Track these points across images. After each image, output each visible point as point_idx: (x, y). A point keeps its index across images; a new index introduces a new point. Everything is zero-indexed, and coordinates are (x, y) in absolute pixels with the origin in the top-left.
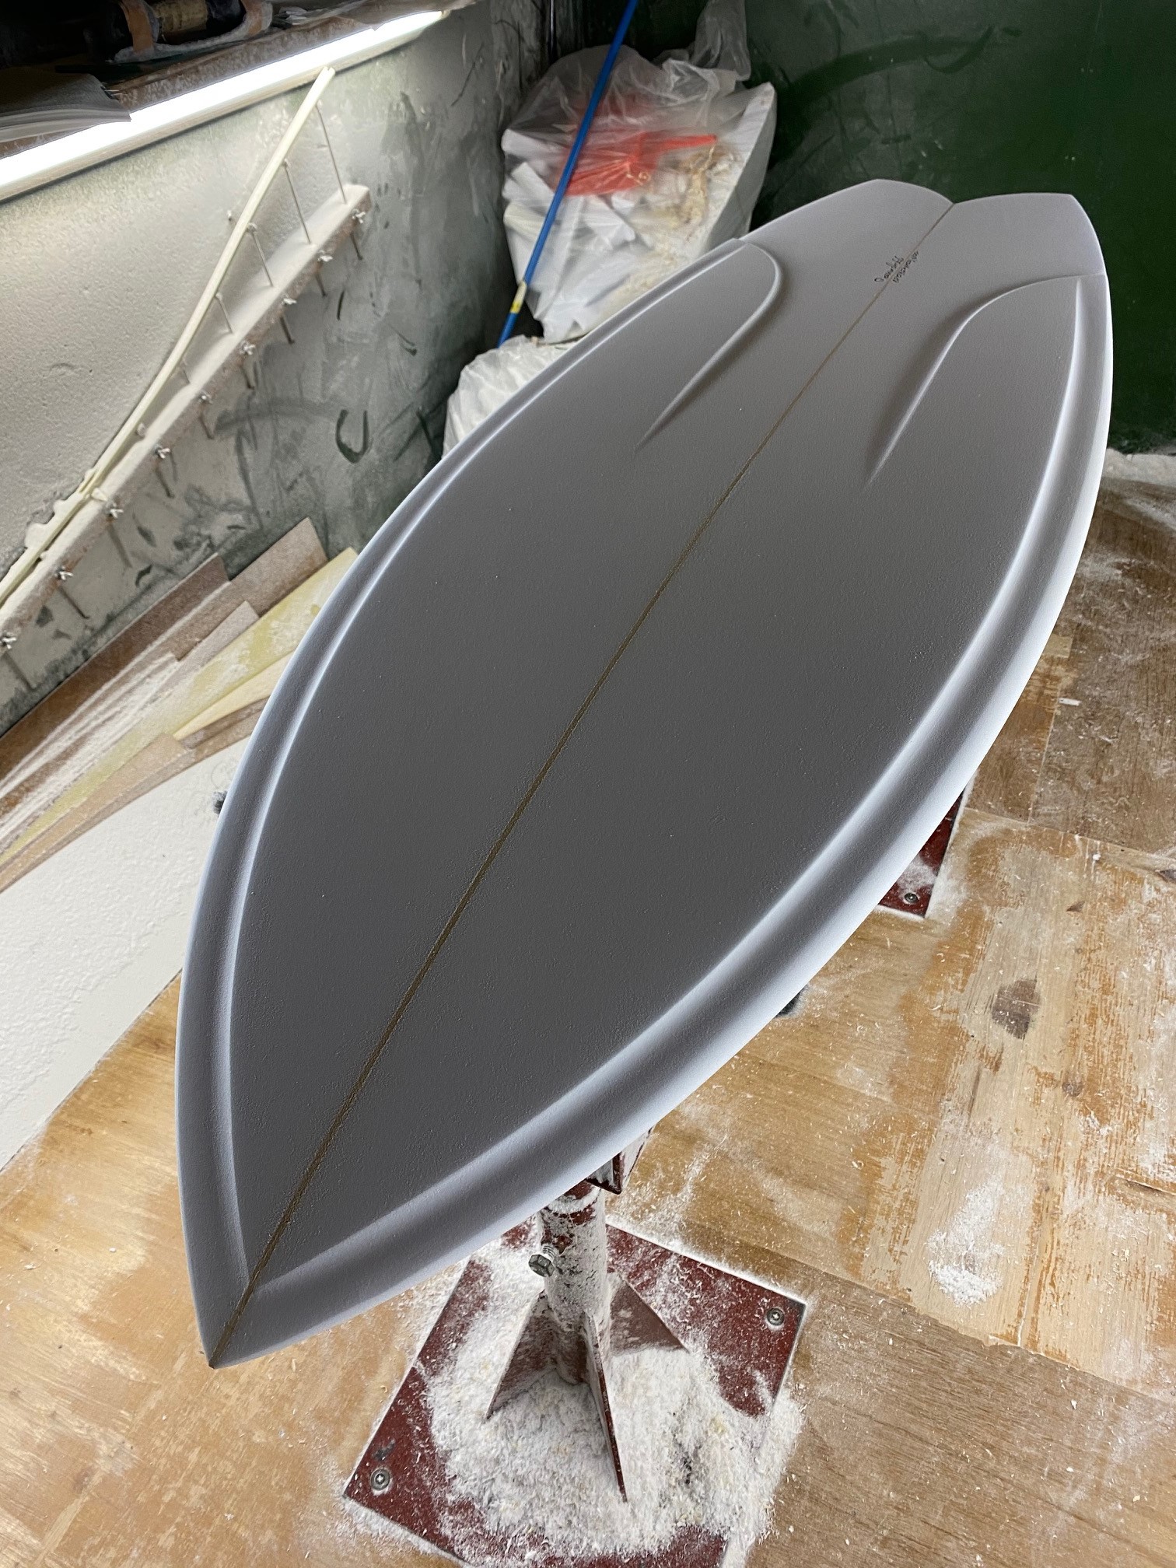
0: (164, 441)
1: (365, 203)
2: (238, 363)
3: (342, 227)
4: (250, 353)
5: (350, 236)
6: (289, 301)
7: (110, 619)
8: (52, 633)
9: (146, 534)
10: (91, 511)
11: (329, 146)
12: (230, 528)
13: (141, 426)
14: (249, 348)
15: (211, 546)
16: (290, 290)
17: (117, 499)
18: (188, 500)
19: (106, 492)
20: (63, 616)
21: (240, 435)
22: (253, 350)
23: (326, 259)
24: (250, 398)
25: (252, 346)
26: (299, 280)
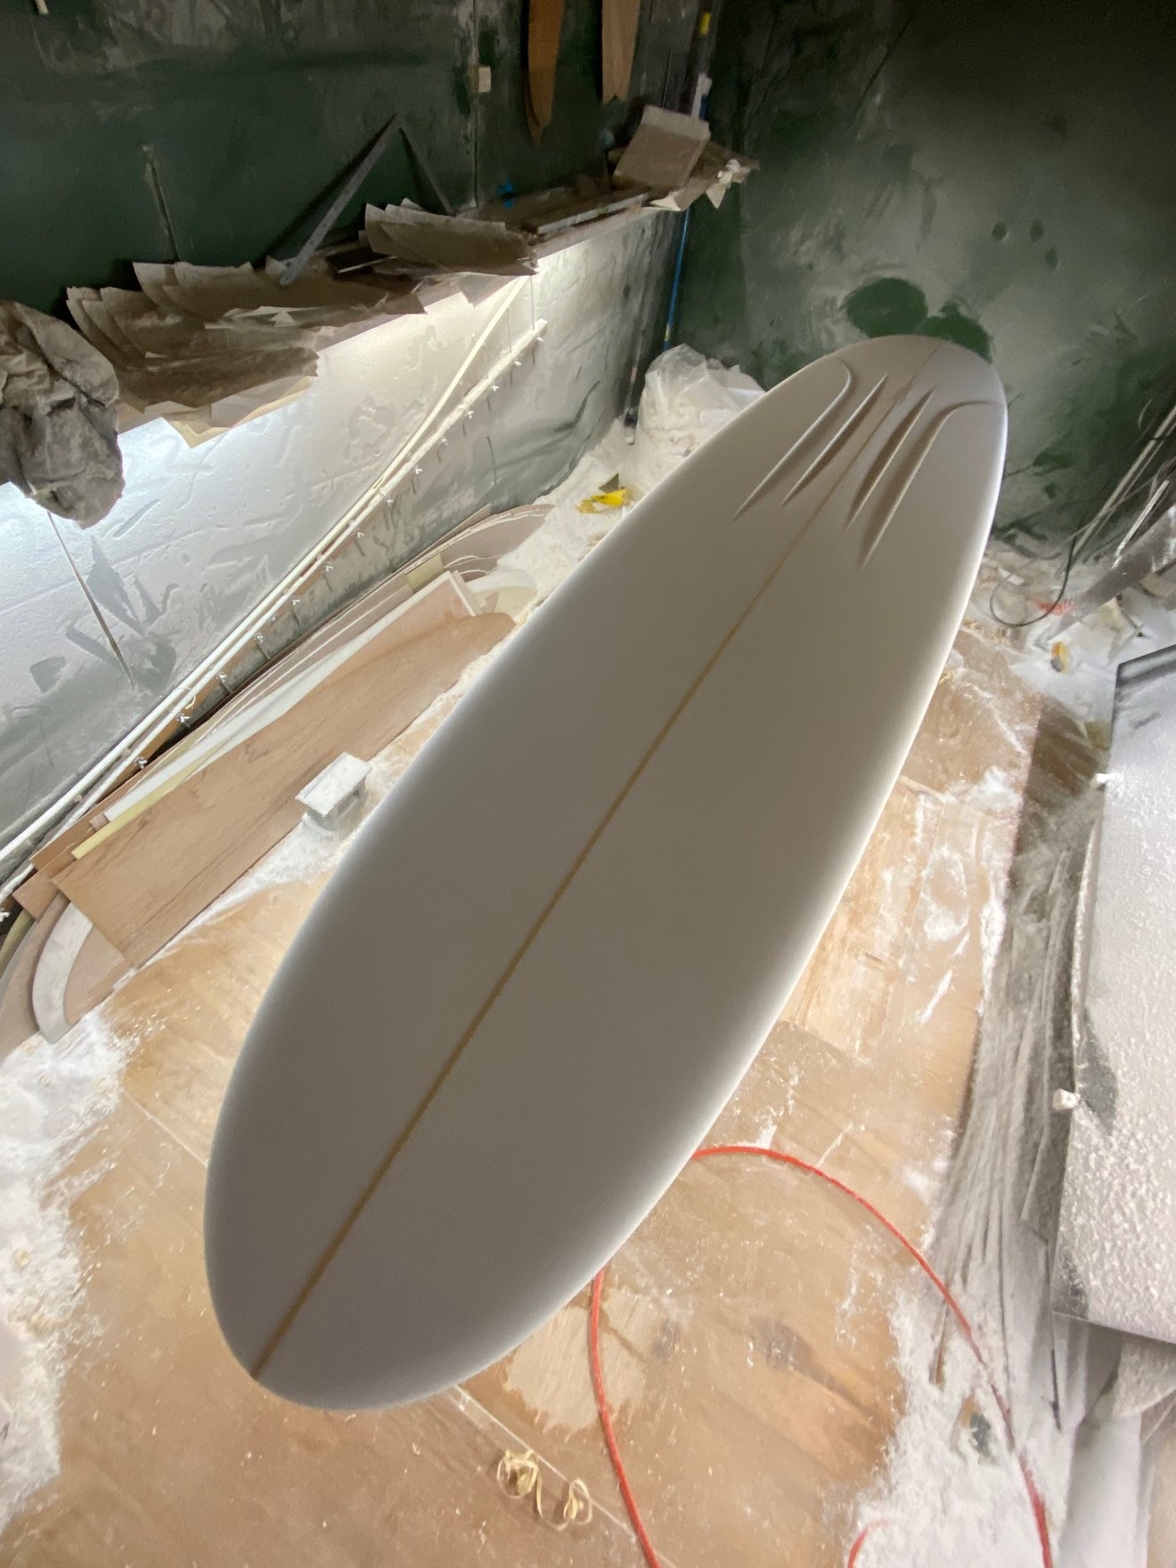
0: (417, 463)
1: (544, 332)
2: (463, 424)
3: (529, 345)
4: (471, 417)
5: (533, 350)
6: (495, 388)
10: (378, 501)
11: (532, 297)
14: (470, 413)
16: (497, 381)
17: (392, 493)
19: (385, 491)
22: (472, 415)
23: (518, 363)
25: (472, 412)
26: (502, 374)
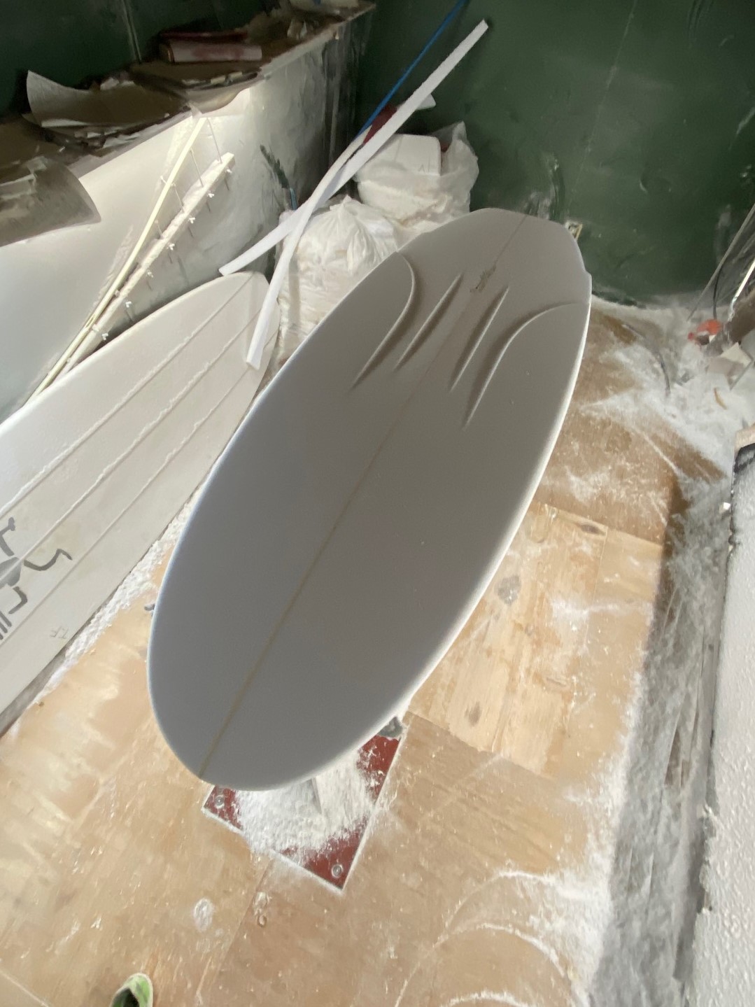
0: (127, 298)
1: (232, 164)
2: (166, 255)
3: (220, 178)
4: (172, 249)
5: (224, 182)
6: (192, 220)
10: (92, 335)
11: (213, 134)
13: (117, 291)
16: (193, 213)
17: (104, 329)
19: (97, 327)
22: (174, 247)
23: (211, 195)
25: (173, 244)
26: (197, 207)
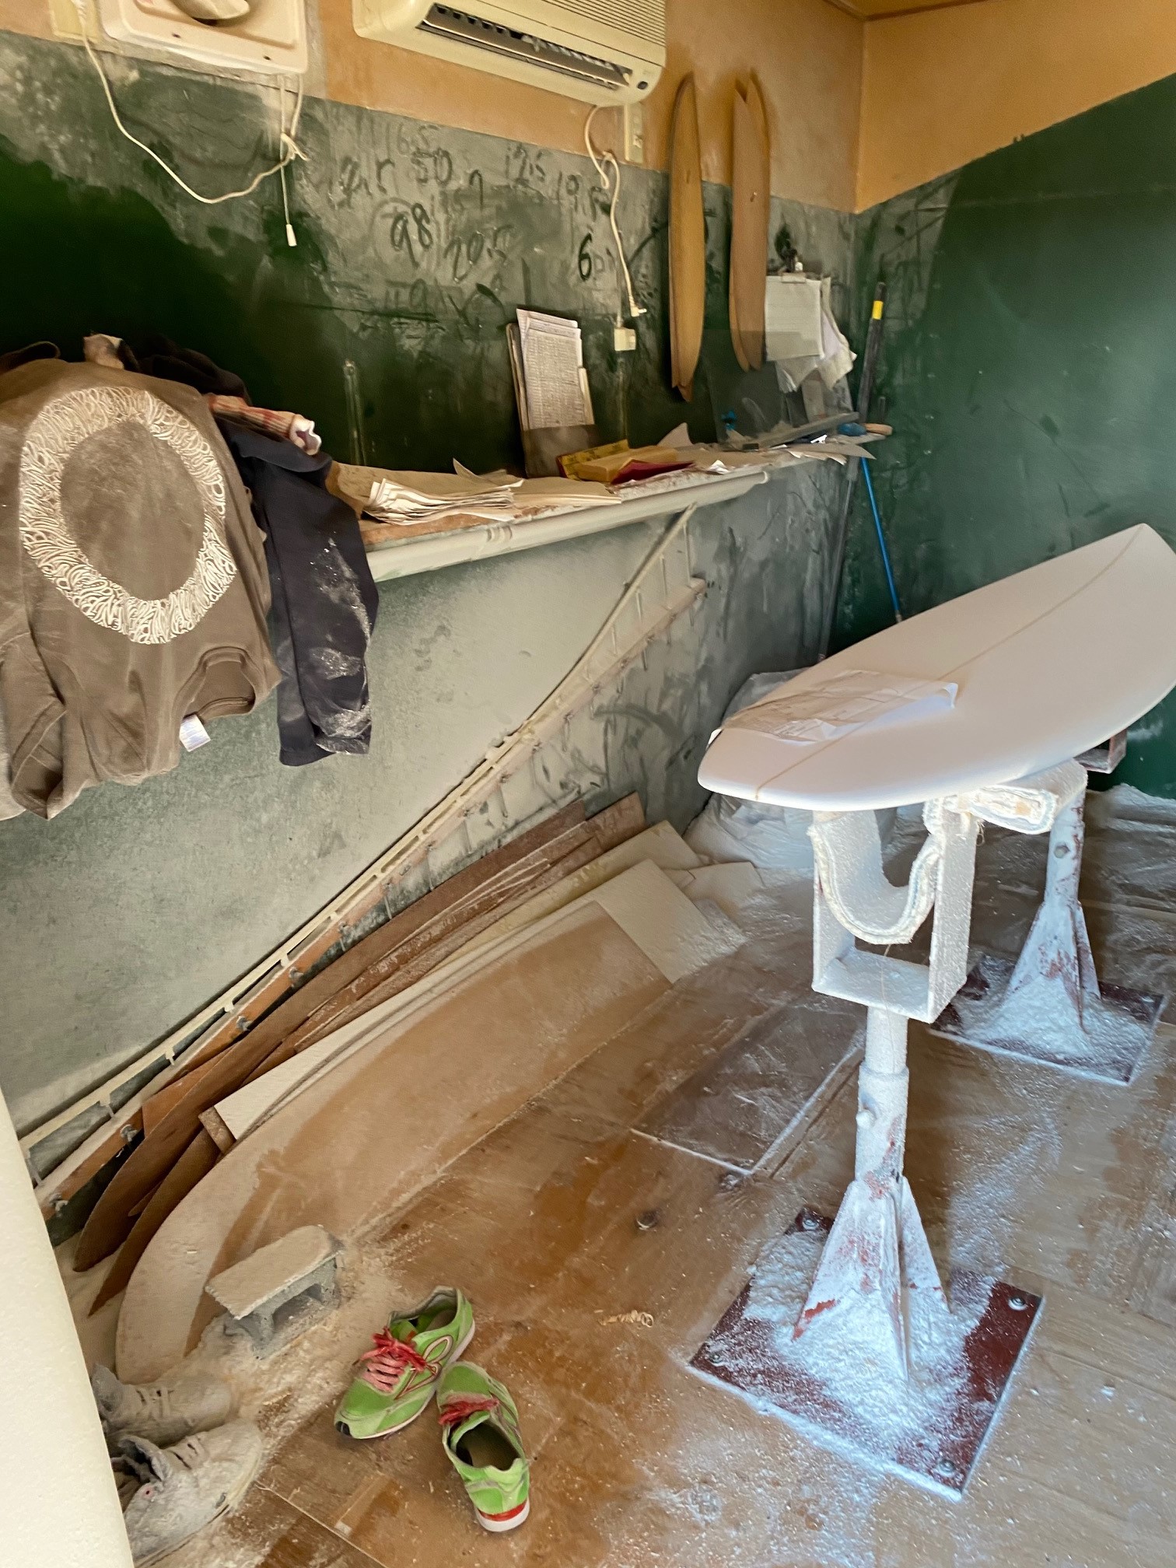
1: (702, 589)
7: (517, 824)
8: (485, 821)
9: (546, 771)
12: (592, 783)
15: (579, 792)
17: (539, 741)
18: (572, 756)
20: (493, 810)
21: (608, 722)
24: (617, 700)
